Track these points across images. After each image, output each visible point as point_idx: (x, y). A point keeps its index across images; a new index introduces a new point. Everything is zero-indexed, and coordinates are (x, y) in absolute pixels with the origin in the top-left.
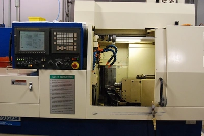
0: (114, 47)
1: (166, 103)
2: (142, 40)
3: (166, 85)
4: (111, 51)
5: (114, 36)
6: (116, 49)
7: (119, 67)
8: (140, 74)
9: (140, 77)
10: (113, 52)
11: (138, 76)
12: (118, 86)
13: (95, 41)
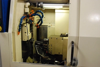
0: (41, 12)
1: (77, 64)
2: (64, 7)
3: (78, 48)
4: (38, 15)
5: (41, 3)
6: (42, 14)
7: (49, 26)
8: (63, 33)
9: (63, 35)
10: (40, 16)
11: (62, 34)
12: (47, 41)
13: (27, 7)
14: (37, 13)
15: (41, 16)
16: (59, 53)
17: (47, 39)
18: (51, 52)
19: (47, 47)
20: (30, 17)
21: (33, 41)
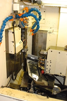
0: (37, 11)
7: (50, 33)
12: (44, 55)
13: (16, 3)
14: (32, 13)
15: (38, 17)
16: (61, 73)
17: (45, 52)
18: (49, 71)
19: (44, 63)
20: (21, 19)
21: (26, 51)
